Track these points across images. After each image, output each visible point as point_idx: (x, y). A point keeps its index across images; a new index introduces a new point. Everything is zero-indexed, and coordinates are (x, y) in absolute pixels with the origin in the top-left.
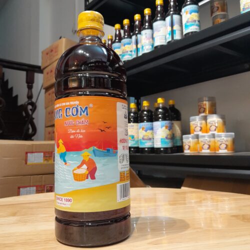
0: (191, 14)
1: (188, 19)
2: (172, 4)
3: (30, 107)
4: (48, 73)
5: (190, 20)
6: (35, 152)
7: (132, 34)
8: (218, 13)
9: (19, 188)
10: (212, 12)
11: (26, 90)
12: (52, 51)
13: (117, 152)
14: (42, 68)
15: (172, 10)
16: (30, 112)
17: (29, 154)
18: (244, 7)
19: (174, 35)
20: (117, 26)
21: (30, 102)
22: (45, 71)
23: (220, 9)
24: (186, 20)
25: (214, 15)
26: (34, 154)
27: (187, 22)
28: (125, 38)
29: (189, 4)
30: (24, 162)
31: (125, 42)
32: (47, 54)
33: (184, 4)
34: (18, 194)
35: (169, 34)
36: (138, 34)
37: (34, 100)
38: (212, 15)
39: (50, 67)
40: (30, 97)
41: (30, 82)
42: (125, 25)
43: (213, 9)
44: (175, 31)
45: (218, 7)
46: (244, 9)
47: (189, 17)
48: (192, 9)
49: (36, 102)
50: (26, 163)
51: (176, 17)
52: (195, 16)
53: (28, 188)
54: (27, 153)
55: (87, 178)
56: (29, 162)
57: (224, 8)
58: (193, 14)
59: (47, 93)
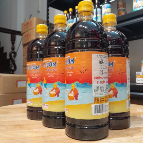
0: (107, 8)
1: (106, 11)
2: (97, 2)
3: (13, 55)
4: (25, 36)
5: (106, 12)
6: (21, 81)
7: (74, 17)
8: (121, 8)
9: (13, 100)
10: (118, 8)
11: (11, 45)
12: (28, 24)
13: (92, 85)
14: (22, 33)
15: (97, 5)
16: (13, 57)
17: (18, 82)
18: (135, 6)
19: (98, 19)
20: (66, 12)
21: (13, 51)
22: (24, 35)
23: (122, 6)
24: (104, 12)
25: (119, 9)
26: (21, 82)
27: (105, 13)
28: (70, 19)
29: (106, 3)
30: (16, 86)
31: (70, 21)
32: (25, 25)
33: (103, 3)
34: (13, 104)
35: (95, 19)
36: (77, 17)
37: (15, 51)
38: (117, 9)
39: (26, 33)
40: (13, 49)
41: (13, 40)
42: (70, 11)
43: (118, 6)
44: (98, 17)
45: (121, 5)
46: (135, 8)
47: (106, 10)
48: (108, 6)
49: (17, 52)
50: (17, 86)
51: (99, 10)
52: (109, 10)
53: (18, 100)
54: (17, 81)
55: (74, 99)
56: (18, 86)
57: (124, 6)
58: (108, 9)
59: (25, 48)
